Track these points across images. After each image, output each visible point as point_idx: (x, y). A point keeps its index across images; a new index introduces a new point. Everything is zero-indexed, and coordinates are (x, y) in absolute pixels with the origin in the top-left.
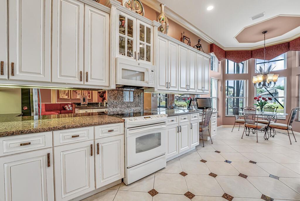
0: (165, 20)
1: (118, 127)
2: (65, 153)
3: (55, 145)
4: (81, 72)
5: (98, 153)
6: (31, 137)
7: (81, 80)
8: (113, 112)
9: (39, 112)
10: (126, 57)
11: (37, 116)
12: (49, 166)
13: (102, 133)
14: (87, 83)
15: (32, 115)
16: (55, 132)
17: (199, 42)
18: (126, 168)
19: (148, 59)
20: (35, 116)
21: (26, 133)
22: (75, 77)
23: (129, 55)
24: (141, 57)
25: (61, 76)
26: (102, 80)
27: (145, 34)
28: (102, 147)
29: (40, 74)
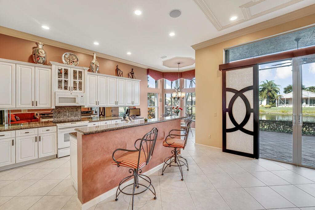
0: (95, 63)
1: (53, 129)
2: (21, 140)
3: (16, 136)
4: (33, 102)
5: (40, 141)
6: (5, 133)
7: (33, 105)
8: (57, 120)
9: (9, 122)
10: (63, 90)
11: (8, 125)
12: (13, 145)
13: (43, 131)
14: (37, 107)
15: (3, 124)
16: (16, 131)
17: (132, 70)
18: (58, 149)
19: (80, 89)
20: (5, 125)
21: (2, 131)
22: (29, 104)
23: (66, 88)
24: (75, 88)
25: (21, 104)
26: (47, 104)
27: (78, 75)
28: (43, 138)
29: (9, 104)
